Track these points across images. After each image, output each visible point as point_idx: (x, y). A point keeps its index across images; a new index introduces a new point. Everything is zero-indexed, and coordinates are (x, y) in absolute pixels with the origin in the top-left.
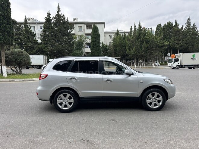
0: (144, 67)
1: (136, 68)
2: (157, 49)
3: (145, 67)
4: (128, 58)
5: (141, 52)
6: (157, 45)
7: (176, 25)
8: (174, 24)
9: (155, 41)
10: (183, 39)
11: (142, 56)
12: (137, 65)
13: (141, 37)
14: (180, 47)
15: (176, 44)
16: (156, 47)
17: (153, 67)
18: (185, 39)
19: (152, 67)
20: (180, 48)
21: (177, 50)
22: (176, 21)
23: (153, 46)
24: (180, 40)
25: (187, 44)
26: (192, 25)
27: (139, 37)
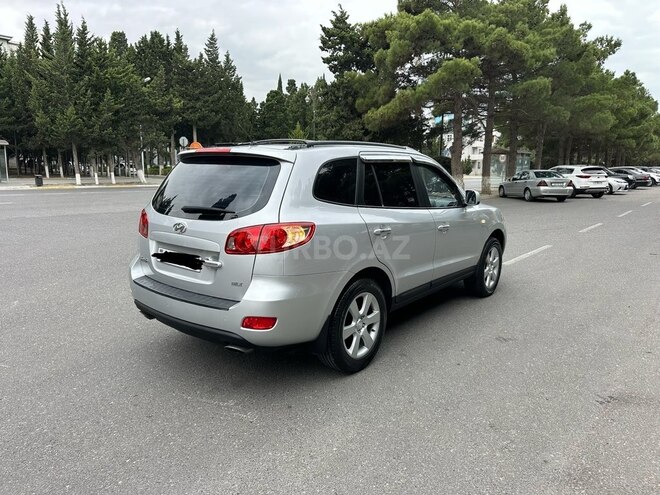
0: (111, 184)
1: (83, 184)
2: (151, 120)
3: (114, 182)
4: (30, 145)
5: (97, 126)
6: (150, 106)
7: (180, 49)
8: (173, 41)
9: (143, 93)
10: (207, 98)
11: (104, 142)
12: (85, 175)
13: (90, 67)
14: (199, 119)
15: (188, 109)
16: (148, 113)
17: (140, 183)
18: (211, 99)
19: (138, 183)
20: (201, 124)
21: (192, 126)
22: (178, 33)
23: (138, 109)
24: (198, 99)
25: (217, 112)
26: (222, 59)
27: (81, 68)
